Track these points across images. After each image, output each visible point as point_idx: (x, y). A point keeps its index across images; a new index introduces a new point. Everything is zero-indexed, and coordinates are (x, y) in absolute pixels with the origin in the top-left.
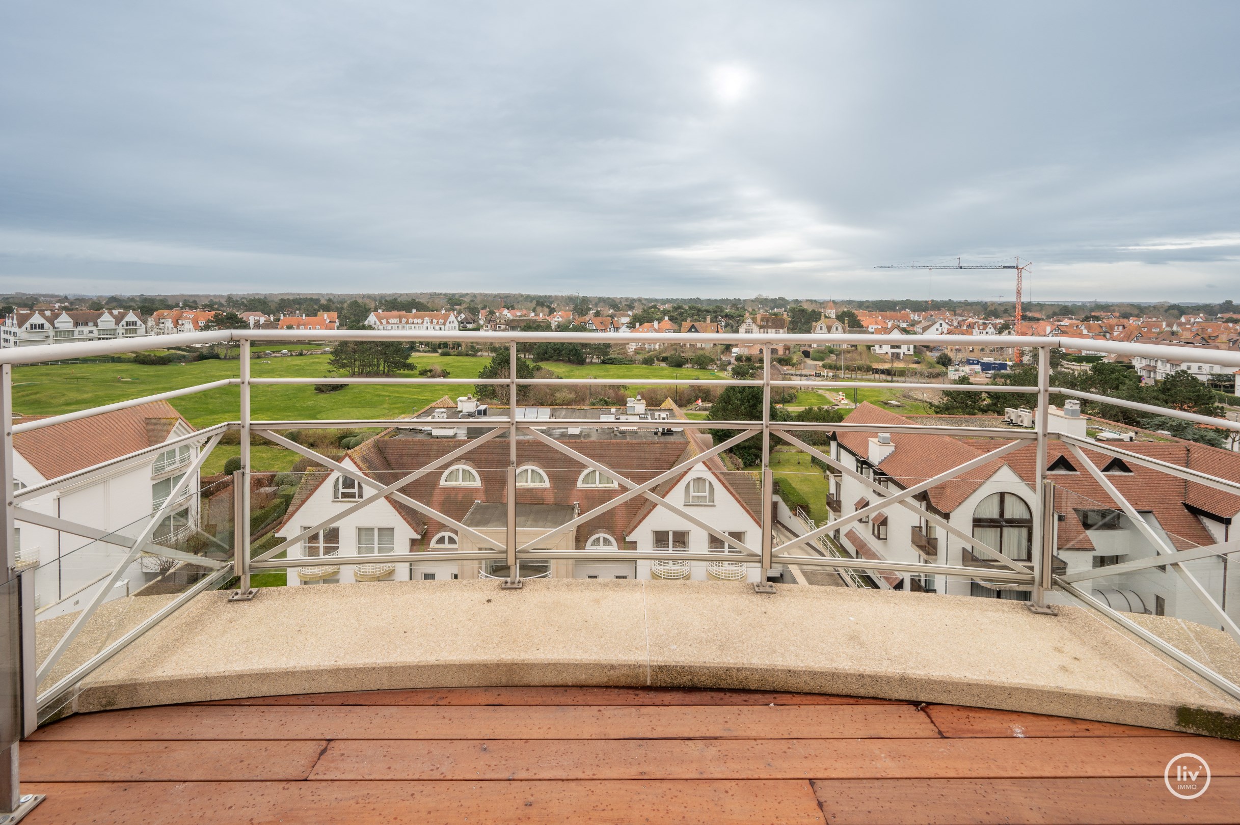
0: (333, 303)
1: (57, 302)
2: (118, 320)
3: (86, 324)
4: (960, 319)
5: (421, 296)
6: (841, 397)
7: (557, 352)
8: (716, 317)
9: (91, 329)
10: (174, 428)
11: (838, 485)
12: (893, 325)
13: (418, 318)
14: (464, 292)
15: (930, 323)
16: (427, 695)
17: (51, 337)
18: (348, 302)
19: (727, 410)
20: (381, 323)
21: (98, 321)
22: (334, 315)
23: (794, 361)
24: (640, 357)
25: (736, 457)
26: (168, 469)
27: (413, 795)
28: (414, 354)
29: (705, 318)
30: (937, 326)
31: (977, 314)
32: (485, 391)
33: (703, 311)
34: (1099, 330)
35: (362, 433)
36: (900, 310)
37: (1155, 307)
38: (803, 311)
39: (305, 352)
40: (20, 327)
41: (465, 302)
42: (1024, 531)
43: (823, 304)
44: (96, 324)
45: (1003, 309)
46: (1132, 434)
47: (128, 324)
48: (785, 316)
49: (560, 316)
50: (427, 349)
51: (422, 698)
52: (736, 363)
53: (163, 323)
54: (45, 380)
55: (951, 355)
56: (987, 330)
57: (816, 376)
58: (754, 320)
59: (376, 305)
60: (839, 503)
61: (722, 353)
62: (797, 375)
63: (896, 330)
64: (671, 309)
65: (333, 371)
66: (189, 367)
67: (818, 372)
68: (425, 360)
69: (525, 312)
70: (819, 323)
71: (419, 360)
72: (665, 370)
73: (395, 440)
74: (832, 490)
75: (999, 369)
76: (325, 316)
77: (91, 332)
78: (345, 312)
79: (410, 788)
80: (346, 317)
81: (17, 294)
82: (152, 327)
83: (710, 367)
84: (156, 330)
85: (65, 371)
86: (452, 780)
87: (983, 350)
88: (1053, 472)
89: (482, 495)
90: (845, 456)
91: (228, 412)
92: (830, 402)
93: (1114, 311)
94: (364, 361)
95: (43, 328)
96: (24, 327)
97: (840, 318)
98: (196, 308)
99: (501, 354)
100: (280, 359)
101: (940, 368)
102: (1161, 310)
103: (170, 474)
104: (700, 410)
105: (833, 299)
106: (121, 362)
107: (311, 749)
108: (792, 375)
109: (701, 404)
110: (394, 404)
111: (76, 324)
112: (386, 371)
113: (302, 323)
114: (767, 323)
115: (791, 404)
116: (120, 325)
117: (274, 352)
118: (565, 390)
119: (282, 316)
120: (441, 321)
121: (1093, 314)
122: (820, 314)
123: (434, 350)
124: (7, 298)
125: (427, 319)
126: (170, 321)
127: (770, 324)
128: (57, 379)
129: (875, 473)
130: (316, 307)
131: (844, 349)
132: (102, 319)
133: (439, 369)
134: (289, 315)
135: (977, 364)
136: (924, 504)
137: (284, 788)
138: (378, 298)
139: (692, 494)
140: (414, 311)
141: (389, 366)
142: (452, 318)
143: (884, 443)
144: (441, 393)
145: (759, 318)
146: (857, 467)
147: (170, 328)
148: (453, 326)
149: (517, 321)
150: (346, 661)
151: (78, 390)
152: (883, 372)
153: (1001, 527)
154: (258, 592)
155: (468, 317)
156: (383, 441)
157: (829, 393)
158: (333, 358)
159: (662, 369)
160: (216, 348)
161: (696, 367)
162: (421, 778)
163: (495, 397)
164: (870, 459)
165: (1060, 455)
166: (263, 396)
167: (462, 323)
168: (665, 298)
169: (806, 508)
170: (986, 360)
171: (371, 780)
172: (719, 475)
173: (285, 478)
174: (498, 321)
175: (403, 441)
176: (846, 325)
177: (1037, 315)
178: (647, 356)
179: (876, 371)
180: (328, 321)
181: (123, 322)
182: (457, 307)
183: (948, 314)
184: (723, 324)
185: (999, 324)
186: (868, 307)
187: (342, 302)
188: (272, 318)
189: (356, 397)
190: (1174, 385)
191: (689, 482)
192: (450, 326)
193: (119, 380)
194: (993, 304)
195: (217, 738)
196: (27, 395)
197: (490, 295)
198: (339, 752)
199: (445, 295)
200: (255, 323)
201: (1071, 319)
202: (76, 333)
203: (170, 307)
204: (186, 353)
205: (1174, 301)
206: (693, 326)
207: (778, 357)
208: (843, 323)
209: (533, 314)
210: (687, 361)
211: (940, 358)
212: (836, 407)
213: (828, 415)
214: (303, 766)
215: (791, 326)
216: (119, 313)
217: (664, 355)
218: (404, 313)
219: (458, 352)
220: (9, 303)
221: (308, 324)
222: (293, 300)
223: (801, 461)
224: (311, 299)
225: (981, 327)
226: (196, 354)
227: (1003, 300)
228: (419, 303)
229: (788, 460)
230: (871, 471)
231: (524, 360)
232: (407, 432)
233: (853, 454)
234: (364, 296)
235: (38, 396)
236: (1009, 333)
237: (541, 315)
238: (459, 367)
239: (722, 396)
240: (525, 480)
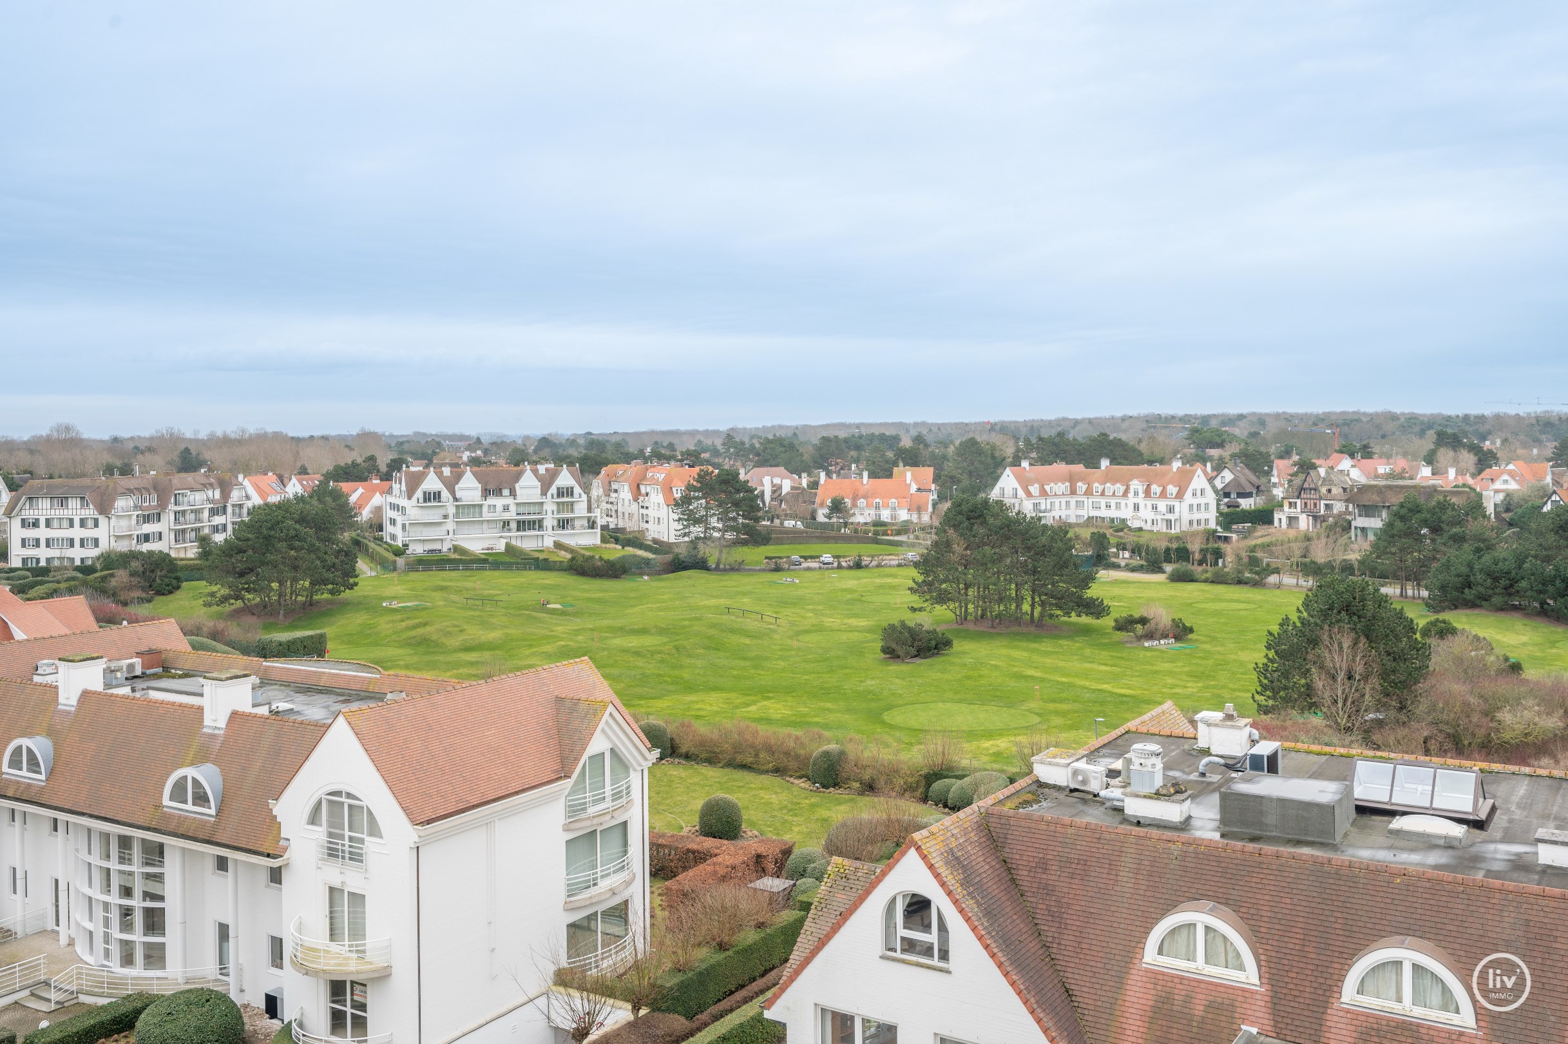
0: (926, 446)
1: (467, 449)
2: (546, 483)
3: (499, 492)
5: (1125, 425)
7: (1504, 582)
9: (506, 501)
10: (602, 724)
13: (1114, 483)
14: (1233, 410)
17: (451, 516)
18: (957, 443)
20: (1029, 494)
21: (517, 486)
22: (928, 472)
26: (592, 810)
28: (1103, 574)
32: (1286, 688)
35: (976, 770)
39: (866, 560)
40: (410, 498)
41: (1233, 438)
44: (513, 493)
47: (560, 493)
49: (1512, 474)
50: (1137, 561)
53: (616, 491)
54: (438, 598)
59: (1018, 450)
65: (921, 609)
66: (654, 584)
68: (1130, 592)
69: (1401, 463)
71: (1117, 591)
73: (1028, 817)
76: (909, 475)
77: (506, 507)
78: (949, 466)
80: (952, 477)
81: (417, 434)
82: (598, 500)
84: (604, 506)
85: (469, 584)
89: (1260, 1008)
91: (716, 689)
94: (986, 588)
95: (439, 499)
96: (415, 498)
98: (668, 459)
99: (1330, 585)
100: (816, 575)
103: (596, 821)
106: (549, 569)
110: (1054, 701)
111: (486, 493)
112: (1036, 614)
113: (861, 492)
116: (549, 495)
117: (805, 558)
118: (1530, 702)
119: (823, 475)
120: (1172, 490)
123: (1154, 566)
124: (402, 443)
125: (1136, 485)
126: (626, 488)
128: (454, 597)
130: (890, 454)
132: (522, 482)
133: (1163, 616)
134: (838, 474)
138: (1024, 431)
140: (1105, 463)
141: (1043, 604)
142: (1199, 481)
144: (1169, 681)
147: (627, 502)
148: (1202, 501)
149: (1378, 490)
151: (484, 624)
155: (1242, 480)
156: (1000, 817)
158: (920, 578)
160: (701, 545)
163: (1313, 706)
166: (782, 658)
167: (1227, 495)
173: (810, 861)
174: (1324, 490)
175: (1048, 823)
180: (914, 487)
181: (553, 490)
182: (1214, 453)
187: (944, 444)
188: (804, 482)
189: (968, 678)
192: (1195, 502)
193: (543, 606)
196: (414, 627)
197: (1303, 418)
199: (1185, 419)
200: (774, 492)
202: (485, 509)
203: (627, 458)
204: (651, 556)
209: (1426, 471)
216: (547, 469)
218: (1079, 468)
219: (1216, 574)
220: (402, 452)
221: (874, 496)
222: (846, 441)
224: (883, 438)
226: (669, 557)
228: (1119, 443)
231: (1397, 606)
232: (1061, 796)
234: (993, 427)
235: (428, 628)
237: (1452, 473)
238: (1216, 613)
240: (1392, 993)
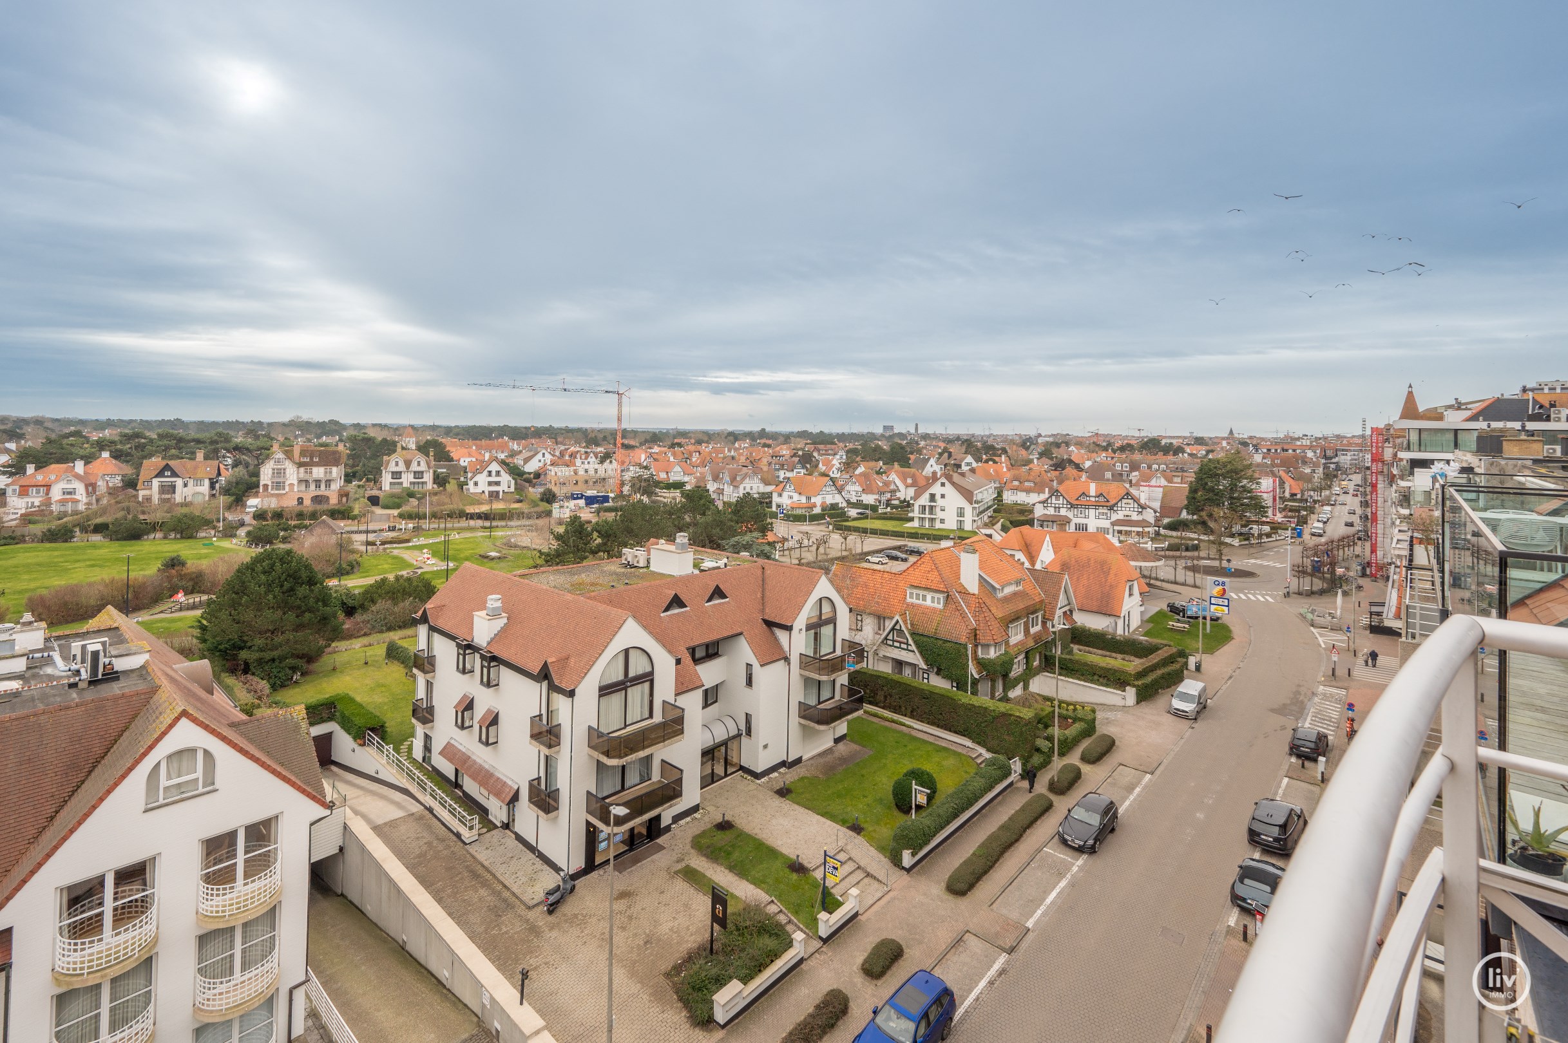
4: (563, 448)
6: (426, 556)
8: (216, 451)
11: (429, 685)
12: (491, 457)
15: (532, 453)
19: (240, 604)
23: (356, 512)
24: (37, 529)
25: (256, 679)
29: (194, 453)
30: (539, 456)
31: (577, 442)
33: (189, 441)
34: (682, 456)
36: (497, 438)
37: (718, 434)
38: (368, 440)
42: (647, 685)
43: (398, 430)
45: (601, 436)
46: (725, 560)
48: (341, 447)
52: (254, 522)
55: (555, 489)
56: (589, 460)
57: (389, 530)
58: (289, 455)
60: (430, 710)
61: (229, 508)
62: (361, 532)
63: (494, 463)
64: (117, 438)
67: (392, 525)
70: (393, 456)
72: (99, 548)
74: (421, 693)
75: (602, 502)
83: (202, 534)
87: (586, 482)
88: (668, 613)
90: (439, 642)
92: (410, 565)
93: (690, 438)
97: (423, 448)
101: (544, 506)
102: (723, 436)
104: (181, 610)
105: (412, 423)
108: (352, 532)
109: (183, 599)
114: (311, 458)
115: (352, 576)
121: (676, 441)
122: (394, 444)
127: (316, 460)
129: (483, 657)
131: (429, 490)
135: (581, 498)
136: (545, 684)
139: (164, 782)
143: (494, 615)
145: (297, 451)
146: (459, 654)
152: (479, 516)
153: (625, 689)
157: (408, 552)
159: (95, 547)
161: (173, 536)
164: (475, 640)
165: (674, 593)
168: (103, 417)
169: (379, 730)
170: (590, 493)
172: (226, 732)
176: (432, 458)
177: (632, 443)
178: (54, 525)
179: (472, 516)
183: (549, 442)
184: (230, 461)
185: (601, 452)
186: (457, 434)
190: (742, 507)
191: (159, 763)
194: (593, 430)
201: (659, 446)
205: (730, 428)
206: (167, 467)
207: (330, 508)
208: (427, 455)
210: (154, 527)
211: (544, 494)
212: (420, 571)
213: (410, 584)
215: (351, 462)
217: (99, 520)
223: (369, 659)
225: (583, 457)
227: (602, 426)
229: (349, 663)
230: (477, 656)
233: (452, 638)
236: (611, 462)
239: (229, 583)
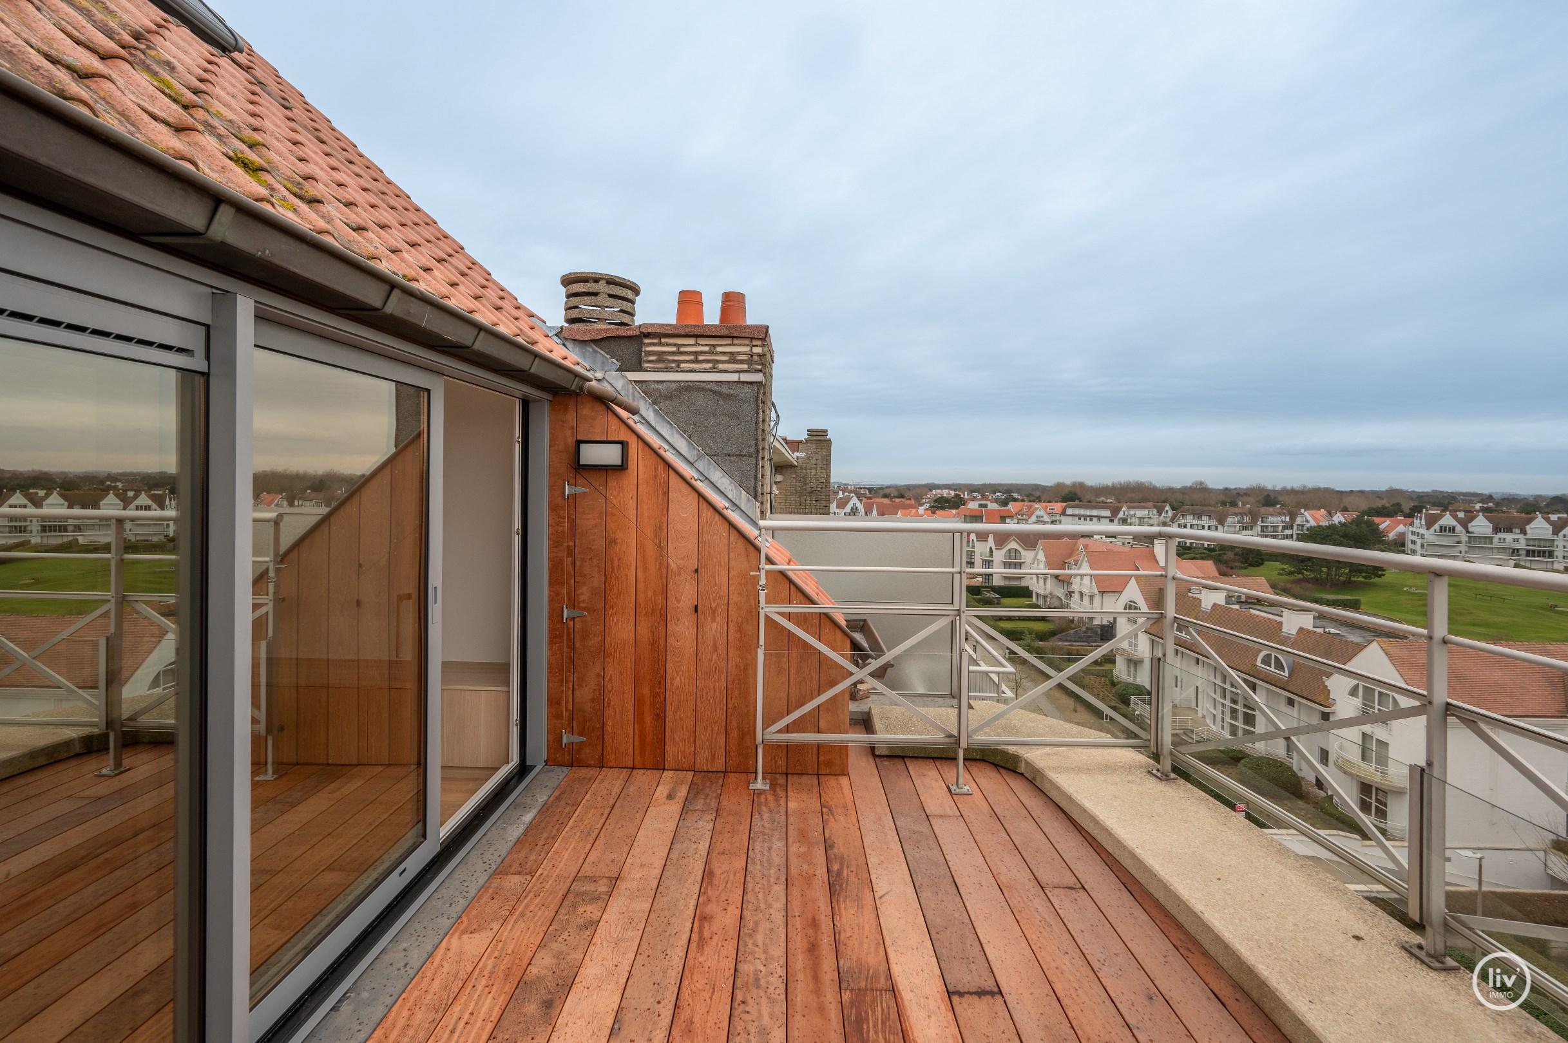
1: (1479, 502)
2: (1558, 528)
3: (1509, 530)
9: (1516, 537)
16: (1183, 937)
17: (1464, 543)
21: (1528, 527)
27: (1067, 953)
40: (1428, 529)
44: (1524, 532)
51: (1175, 934)
77: (1516, 541)
79: (1072, 949)
81: (1434, 491)
86: (1098, 978)
95: (1454, 531)
96: (1433, 529)
107: (1070, 880)
111: (1496, 530)
116: (1561, 534)
124: (1422, 497)
128: (1465, 592)
132: (1533, 525)
137: (1029, 879)
150: (1141, 853)
151: (1492, 611)
154: (1176, 779)
162: (1086, 955)
171: (1065, 924)
195: (1047, 834)
198: (1076, 897)
202: (1495, 540)
214: (1052, 882)
216: (1558, 518)
220: (1422, 502)
